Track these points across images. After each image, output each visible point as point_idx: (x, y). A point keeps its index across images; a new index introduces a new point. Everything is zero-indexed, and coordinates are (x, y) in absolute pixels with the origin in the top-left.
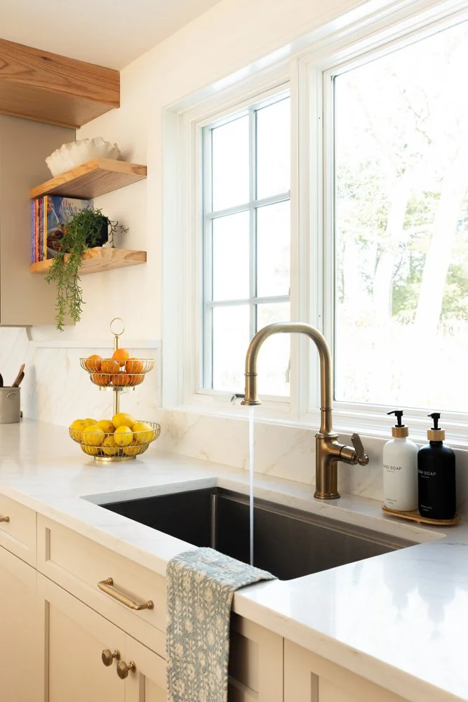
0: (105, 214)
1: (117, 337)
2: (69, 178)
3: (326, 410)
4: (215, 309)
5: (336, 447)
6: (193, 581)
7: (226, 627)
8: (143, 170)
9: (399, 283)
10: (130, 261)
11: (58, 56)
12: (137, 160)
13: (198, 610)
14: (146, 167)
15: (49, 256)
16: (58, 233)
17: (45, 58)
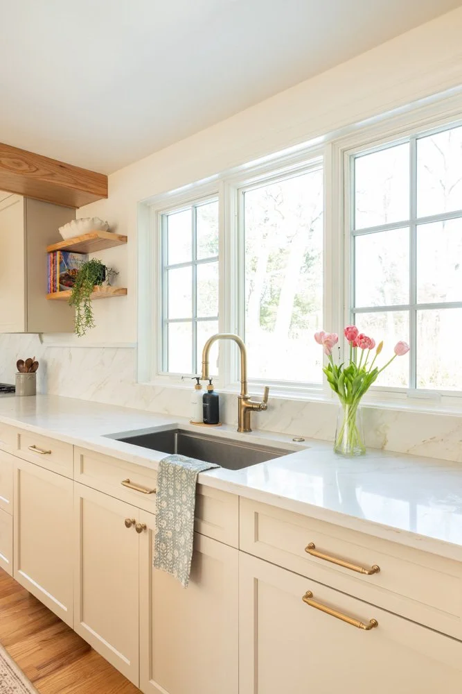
0: (103, 263)
2: (76, 241)
3: (244, 382)
4: (170, 324)
5: (250, 403)
6: (175, 469)
7: (194, 492)
8: (124, 239)
9: (264, 305)
10: (117, 293)
11: (69, 165)
12: (120, 232)
13: (177, 483)
14: (127, 237)
15: (61, 290)
16: (66, 275)
17: (62, 166)
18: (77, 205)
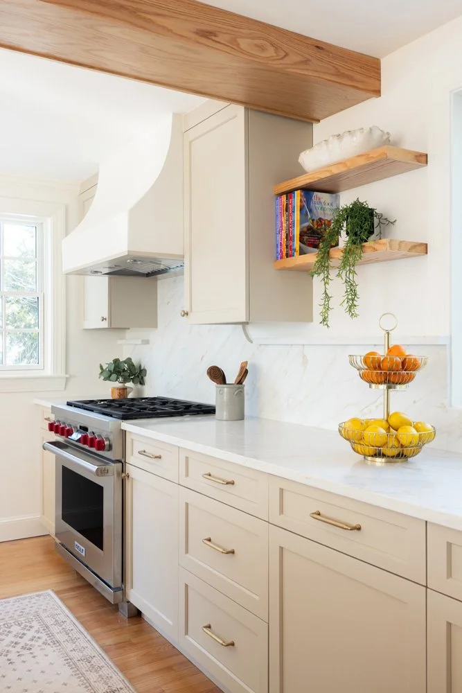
0: (371, 206)
1: (388, 333)
8: (423, 158)
10: (412, 253)
11: (329, 45)
14: (427, 155)
15: (302, 252)
16: (309, 228)
17: (319, 47)
18: (316, 116)
